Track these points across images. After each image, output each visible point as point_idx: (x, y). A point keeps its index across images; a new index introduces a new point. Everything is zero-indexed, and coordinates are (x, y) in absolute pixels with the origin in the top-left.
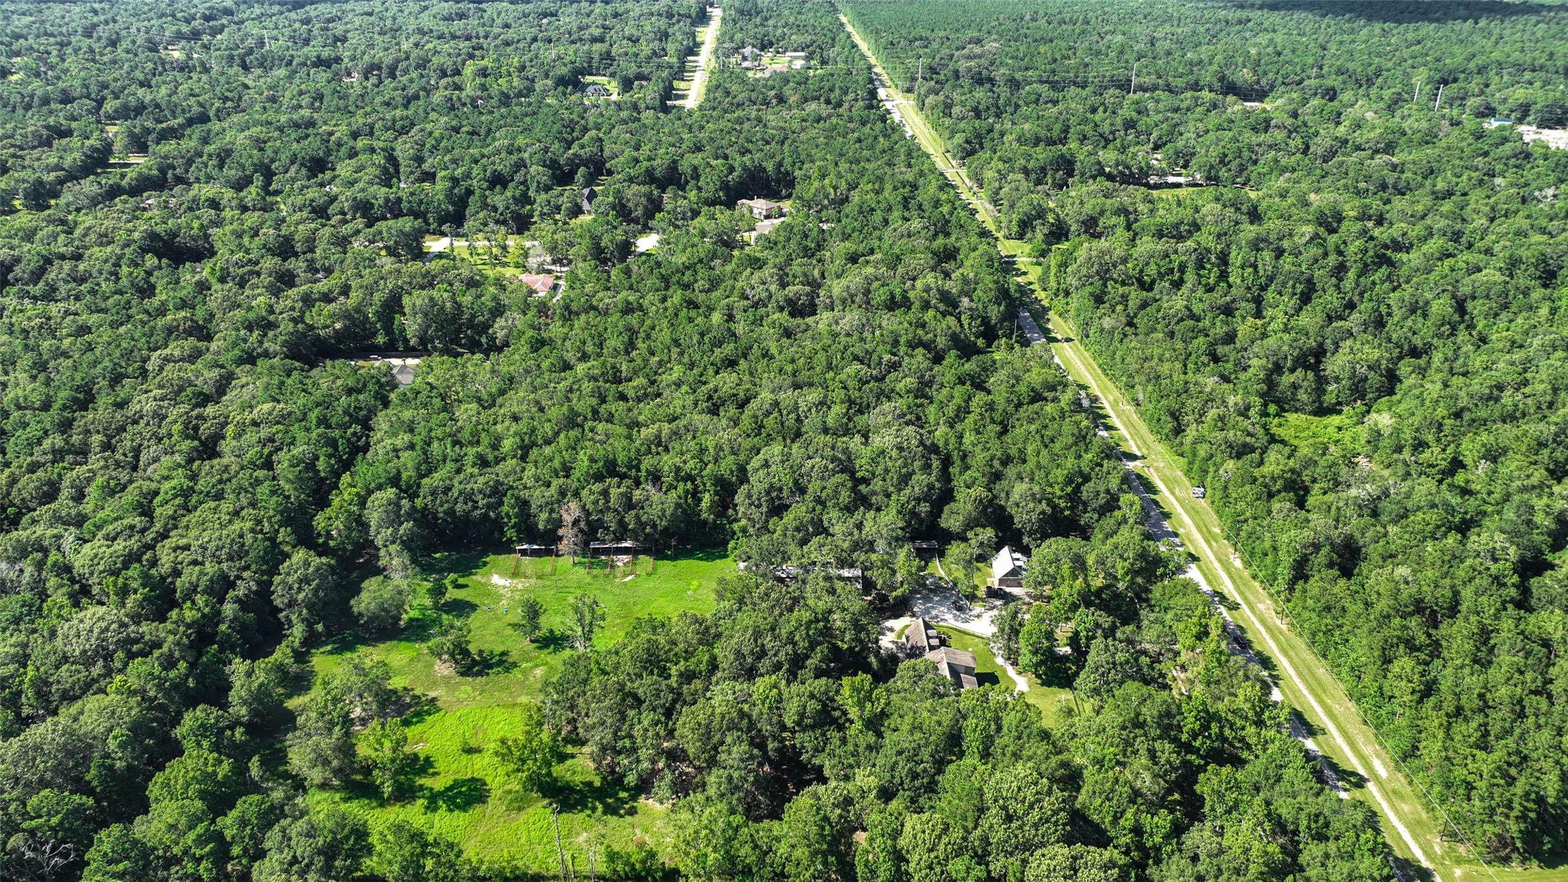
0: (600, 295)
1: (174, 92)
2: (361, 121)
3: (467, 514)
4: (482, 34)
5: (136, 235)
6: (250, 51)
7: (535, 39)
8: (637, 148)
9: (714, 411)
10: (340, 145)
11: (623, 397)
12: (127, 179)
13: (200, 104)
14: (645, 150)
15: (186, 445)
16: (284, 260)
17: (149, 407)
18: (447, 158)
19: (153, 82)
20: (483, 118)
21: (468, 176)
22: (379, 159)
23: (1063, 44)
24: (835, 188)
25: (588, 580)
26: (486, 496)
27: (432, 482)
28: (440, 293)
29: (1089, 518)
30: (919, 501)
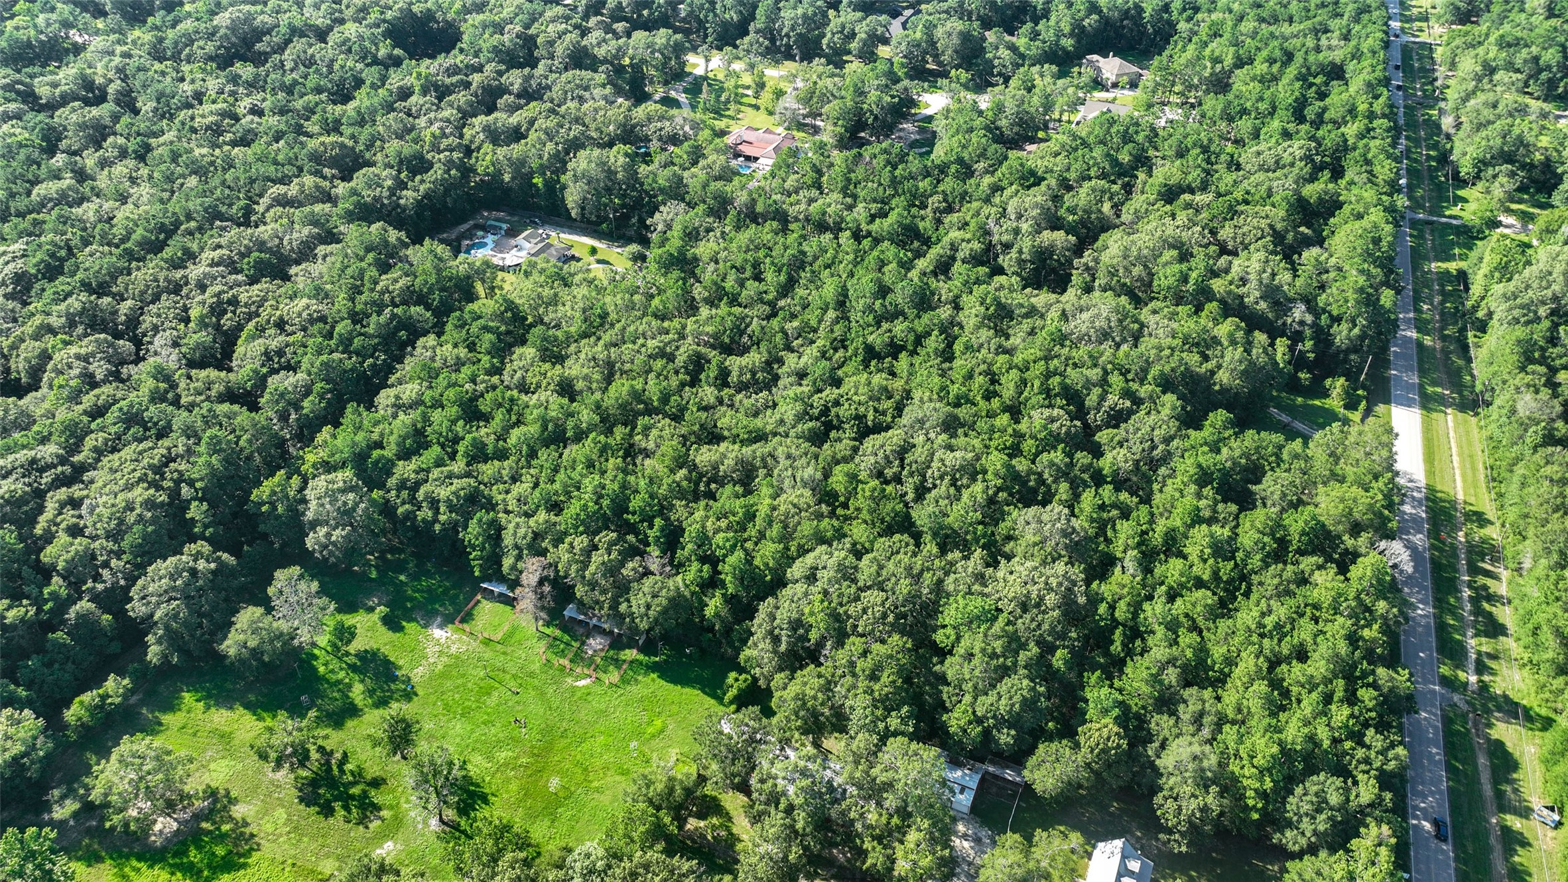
11: (723, 378)
25: (536, 667)
26: (451, 508)
27: (405, 469)
28: (618, 156)
29: (1290, 839)
30: (1001, 722)
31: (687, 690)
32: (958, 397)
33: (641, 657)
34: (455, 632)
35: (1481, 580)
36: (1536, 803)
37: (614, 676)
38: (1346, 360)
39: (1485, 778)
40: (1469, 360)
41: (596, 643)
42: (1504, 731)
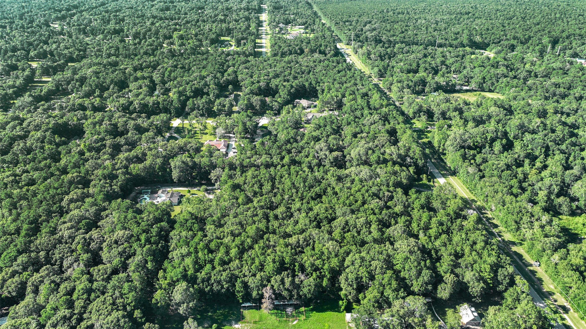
0: (254, 157)
1: (59, 47)
2: (137, 63)
3: (219, 291)
4: (177, 18)
5: (50, 126)
6: (86, 25)
7: (198, 21)
8: (251, 77)
9: (318, 226)
10: (130, 75)
11: (276, 217)
12: (43, 93)
13: (70, 52)
14: (255, 77)
15: (85, 256)
16: (115, 138)
17: (66, 234)
18: (175, 82)
19: (49, 42)
20: (186, 61)
21: (185, 90)
22: (147, 82)
23: (404, 24)
24: (337, 97)
25: (277, 324)
26: (227, 282)
27: (202, 275)
28: (184, 157)
29: (501, 288)
30: (427, 284)
31: (326, 313)
32: (350, 204)
33: (306, 309)
34: (242, 323)
35: (486, 215)
36: (532, 262)
37: (303, 317)
38: (423, 170)
39: (518, 260)
40: (445, 163)
41: (289, 310)
42: (514, 249)
